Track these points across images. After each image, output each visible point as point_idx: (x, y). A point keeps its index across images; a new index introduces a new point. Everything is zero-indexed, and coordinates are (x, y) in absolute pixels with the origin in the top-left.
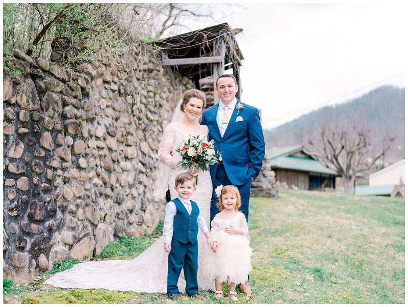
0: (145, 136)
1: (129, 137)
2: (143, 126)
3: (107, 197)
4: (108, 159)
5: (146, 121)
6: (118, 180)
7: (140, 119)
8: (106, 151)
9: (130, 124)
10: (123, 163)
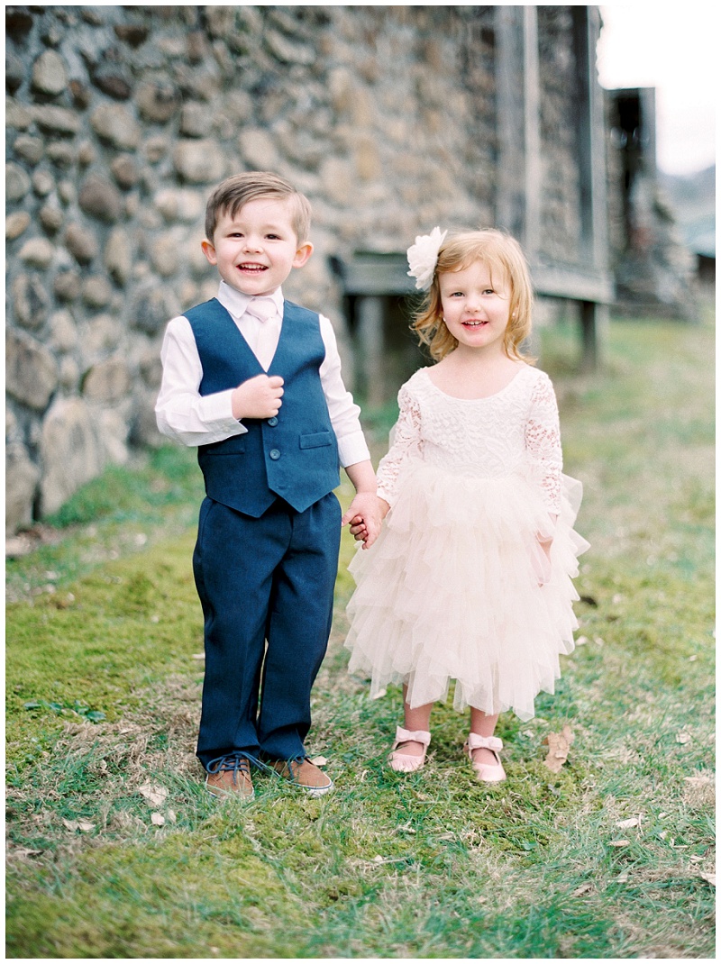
0: (258, 111)
1: (191, 108)
2: (251, 77)
3: (93, 308)
4: (99, 177)
5: (266, 63)
6: (141, 254)
7: (236, 51)
8: (85, 146)
9: (194, 61)
10: (166, 196)
